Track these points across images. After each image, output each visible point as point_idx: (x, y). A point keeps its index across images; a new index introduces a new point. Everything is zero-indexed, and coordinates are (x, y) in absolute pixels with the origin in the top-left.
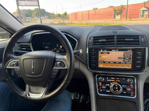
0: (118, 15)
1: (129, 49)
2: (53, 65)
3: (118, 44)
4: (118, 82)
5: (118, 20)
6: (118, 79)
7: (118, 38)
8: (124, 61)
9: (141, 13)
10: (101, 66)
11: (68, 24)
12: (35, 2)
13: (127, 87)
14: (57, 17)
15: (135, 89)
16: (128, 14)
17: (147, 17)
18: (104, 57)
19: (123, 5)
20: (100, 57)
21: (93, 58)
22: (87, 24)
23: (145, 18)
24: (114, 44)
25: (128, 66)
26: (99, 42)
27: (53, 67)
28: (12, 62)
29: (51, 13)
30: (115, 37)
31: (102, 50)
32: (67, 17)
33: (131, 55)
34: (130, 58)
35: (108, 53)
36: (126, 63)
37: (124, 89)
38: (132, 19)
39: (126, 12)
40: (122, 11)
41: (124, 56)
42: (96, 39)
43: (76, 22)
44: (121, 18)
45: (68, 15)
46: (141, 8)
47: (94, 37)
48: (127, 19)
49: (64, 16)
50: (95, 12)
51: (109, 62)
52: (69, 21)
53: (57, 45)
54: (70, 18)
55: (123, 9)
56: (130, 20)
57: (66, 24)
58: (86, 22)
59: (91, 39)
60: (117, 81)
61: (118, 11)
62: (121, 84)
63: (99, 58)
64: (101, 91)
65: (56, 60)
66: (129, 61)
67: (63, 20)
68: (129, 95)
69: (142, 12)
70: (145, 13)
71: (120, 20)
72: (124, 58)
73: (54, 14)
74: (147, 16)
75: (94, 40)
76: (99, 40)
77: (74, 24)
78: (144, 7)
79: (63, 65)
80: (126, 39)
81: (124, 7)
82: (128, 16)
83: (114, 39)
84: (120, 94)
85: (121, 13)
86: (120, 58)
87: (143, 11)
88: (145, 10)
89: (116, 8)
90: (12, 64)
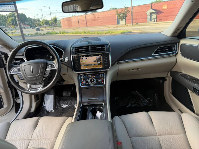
0: (122, 19)
1: (100, 54)
2: (46, 68)
3: (91, 51)
4: (94, 78)
5: (123, 26)
6: (94, 75)
7: (91, 48)
8: (97, 63)
9: (148, 16)
10: (82, 68)
11: (60, 33)
12: (11, 6)
13: (99, 79)
14: (43, 24)
15: (104, 80)
16: (134, 18)
17: (156, 21)
18: (84, 61)
19: (127, 7)
20: (81, 61)
21: (76, 63)
22: (85, 33)
23: (153, 22)
24: (89, 52)
25: (100, 66)
26: (79, 51)
27: (46, 69)
28: (15, 69)
29: (34, 20)
30: (90, 47)
31: (82, 57)
32: (57, 23)
33: (101, 59)
34: (101, 61)
35: (87, 58)
36: (98, 64)
37: (97, 81)
38: (138, 24)
39: (131, 15)
40: (126, 15)
41: (97, 59)
42: (77, 48)
43: (70, 30)
44: (126, 23)
45: (59, 21)
46: (148, 10)
47: (76, 48)
48: (133, 24)
49: (53, 23)
50: (95, 17)
51: (88, 65)
52: (61, 30)
53: (48, 56)
54: (62, 25)
55: (127, 12)
56: (137, 25)
57: (57, 33)
58: (83, 30)
59: (73, 49)
60: (93, 76)
61: (121, 15)
62: (96, 78)
63: (81, 63)
64: (83, 84)
65: (48, 64)
66: (100, 62)
67: (52, 28)
68: (101, 84)
69: (149, 14)
70: (153, 16)
71: (125, 26)
72: (97, 61)
73: (39, 21)
74: (156, 19)
75: (76, 49)
76: (79, 49)
77: (68, 32)
78: (151, 9)
79: (53, 67)
80: (97, 48)
81: (128, 9)
82: (134, 21)
83: (89, 48)
84: (95, 84)
85: (126, 17)
86: (94, 61)
87: (151, 13)
88: (153, 13)
89: (119, 11)
90: (15, 70)
